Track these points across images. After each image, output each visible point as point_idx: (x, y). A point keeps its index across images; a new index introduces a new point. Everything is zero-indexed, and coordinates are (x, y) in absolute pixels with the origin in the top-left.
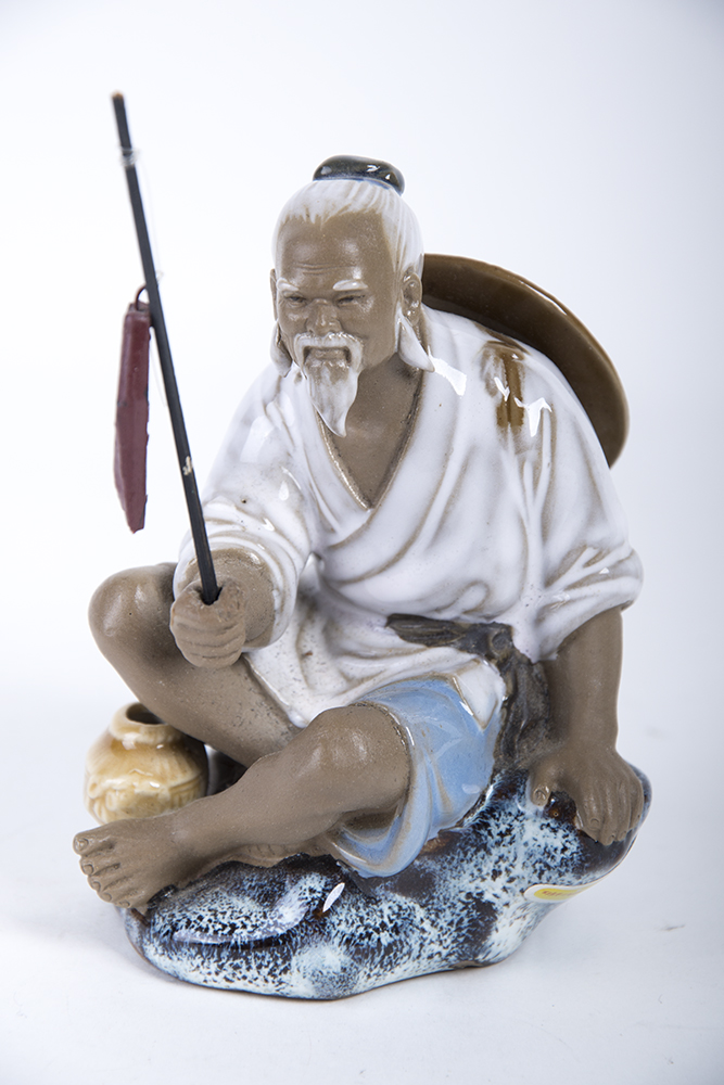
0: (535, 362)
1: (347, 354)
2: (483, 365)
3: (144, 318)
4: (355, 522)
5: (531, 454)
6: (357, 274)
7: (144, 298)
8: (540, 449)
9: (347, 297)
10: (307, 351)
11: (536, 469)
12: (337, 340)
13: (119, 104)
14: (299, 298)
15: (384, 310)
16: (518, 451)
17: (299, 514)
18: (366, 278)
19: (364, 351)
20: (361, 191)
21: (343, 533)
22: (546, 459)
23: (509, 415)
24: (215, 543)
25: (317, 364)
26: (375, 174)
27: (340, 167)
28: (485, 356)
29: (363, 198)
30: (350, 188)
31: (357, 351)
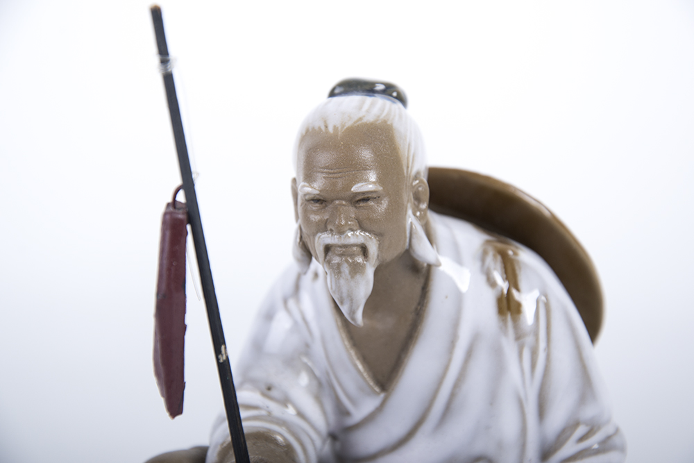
0: (527, 259)
1: (364, 250)
2: (483, 260)
3: (181, 216)
4: (368, 405)
5: (529, 340)
6: (372, 177)
7: (181, 197)
8: (536, 334)
9: (365, 198)
10: (328, 249)
11: (534, 353)
12: (355, 237)
13: (156, 14)
14: (320, 201)
15: (396, 211)
16: (519, 337)
17: (318, 399)
18: (380, 180)
19: (380, 248)
20: (372, 105)
21: (358, 414)
22: (542, 345)
23: (508, 306)
24: (247, 426)
25: (336, 260)
26: (384, 92)
27: (350, 87)
28: (485, 253)
29: (375, 111)
30: (363, 102)
31: (373, 248)
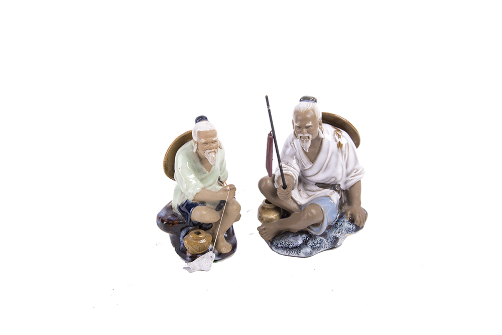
0: (344, 133)
1: (309, 137)
2: (334, 136)
3: (272, 137)
4: (309, 166)
5: (344, 153)
7: (272, 133)
8: (346, 151)
9: (309, 127)
10: (301, 137)
11: (345, 155)
12: (307, 135)
13: (267, 98)
14: (299, 127)
16: (342, 152)
17: (298, 165)
18: (312, 123)
19: (312, 136)
20: (310, 104)
21: (307, 168)
22: (347, 153)
23: (340, 145)
24: (284, 172)
25: (302, 139)
26: (313, 100)
27: (305, 99)
28: (334, 134)
29: (310, 106)
30: (308, 104)
31: (311, 137)
